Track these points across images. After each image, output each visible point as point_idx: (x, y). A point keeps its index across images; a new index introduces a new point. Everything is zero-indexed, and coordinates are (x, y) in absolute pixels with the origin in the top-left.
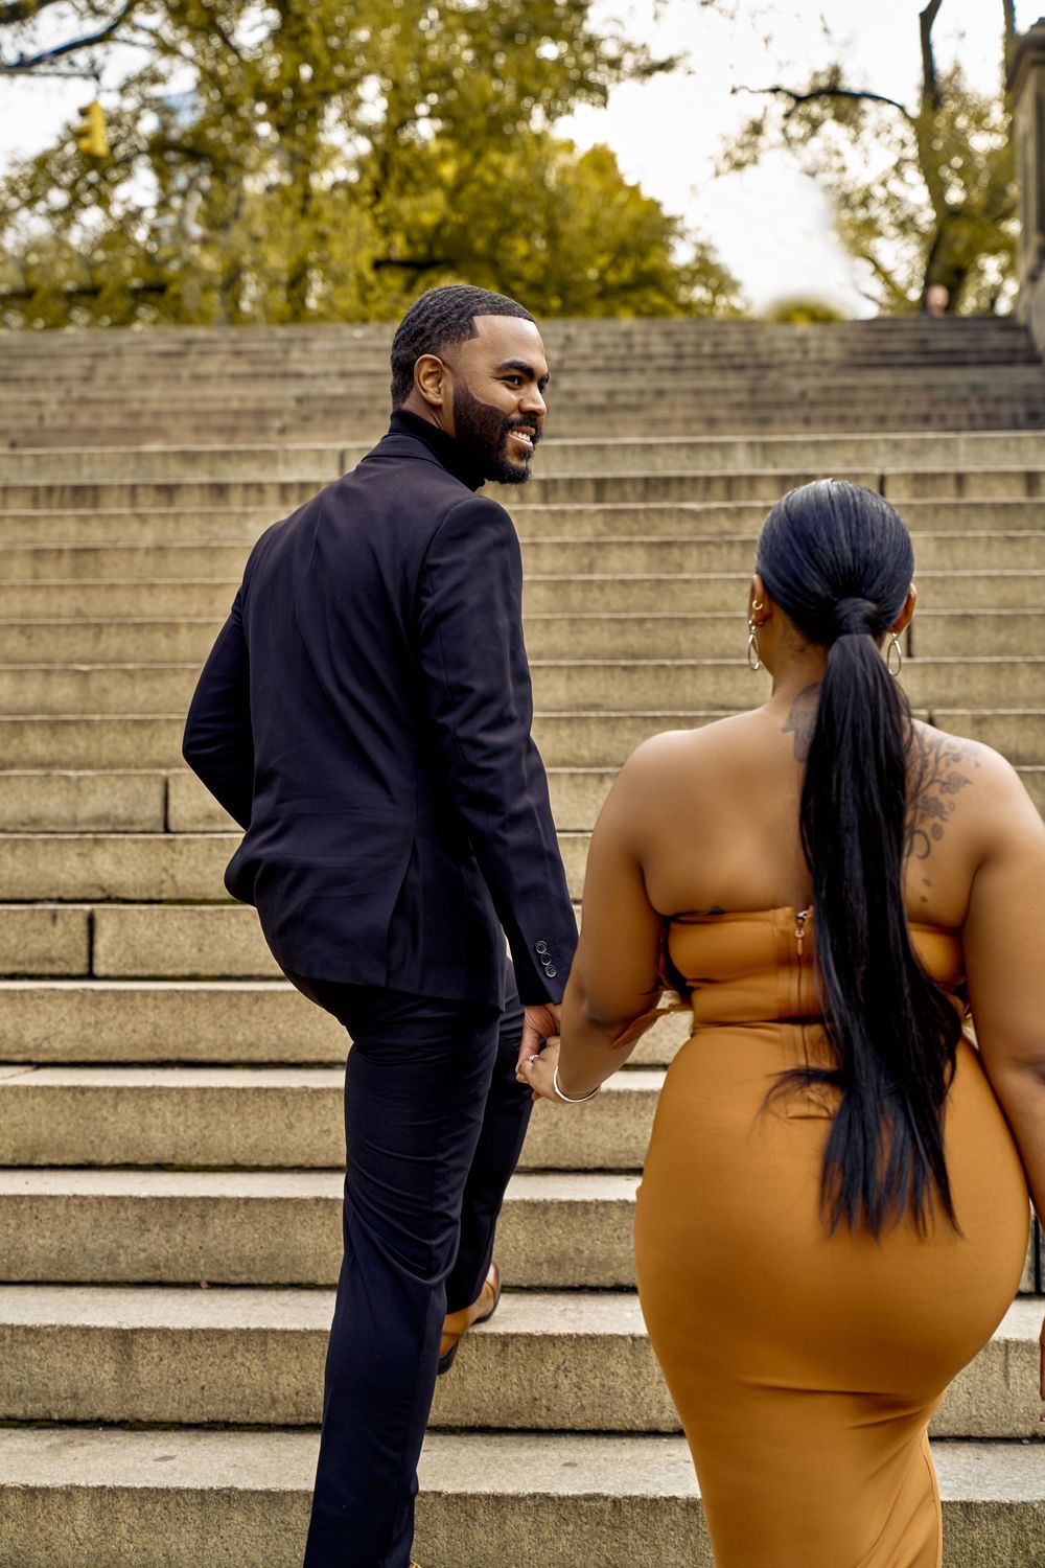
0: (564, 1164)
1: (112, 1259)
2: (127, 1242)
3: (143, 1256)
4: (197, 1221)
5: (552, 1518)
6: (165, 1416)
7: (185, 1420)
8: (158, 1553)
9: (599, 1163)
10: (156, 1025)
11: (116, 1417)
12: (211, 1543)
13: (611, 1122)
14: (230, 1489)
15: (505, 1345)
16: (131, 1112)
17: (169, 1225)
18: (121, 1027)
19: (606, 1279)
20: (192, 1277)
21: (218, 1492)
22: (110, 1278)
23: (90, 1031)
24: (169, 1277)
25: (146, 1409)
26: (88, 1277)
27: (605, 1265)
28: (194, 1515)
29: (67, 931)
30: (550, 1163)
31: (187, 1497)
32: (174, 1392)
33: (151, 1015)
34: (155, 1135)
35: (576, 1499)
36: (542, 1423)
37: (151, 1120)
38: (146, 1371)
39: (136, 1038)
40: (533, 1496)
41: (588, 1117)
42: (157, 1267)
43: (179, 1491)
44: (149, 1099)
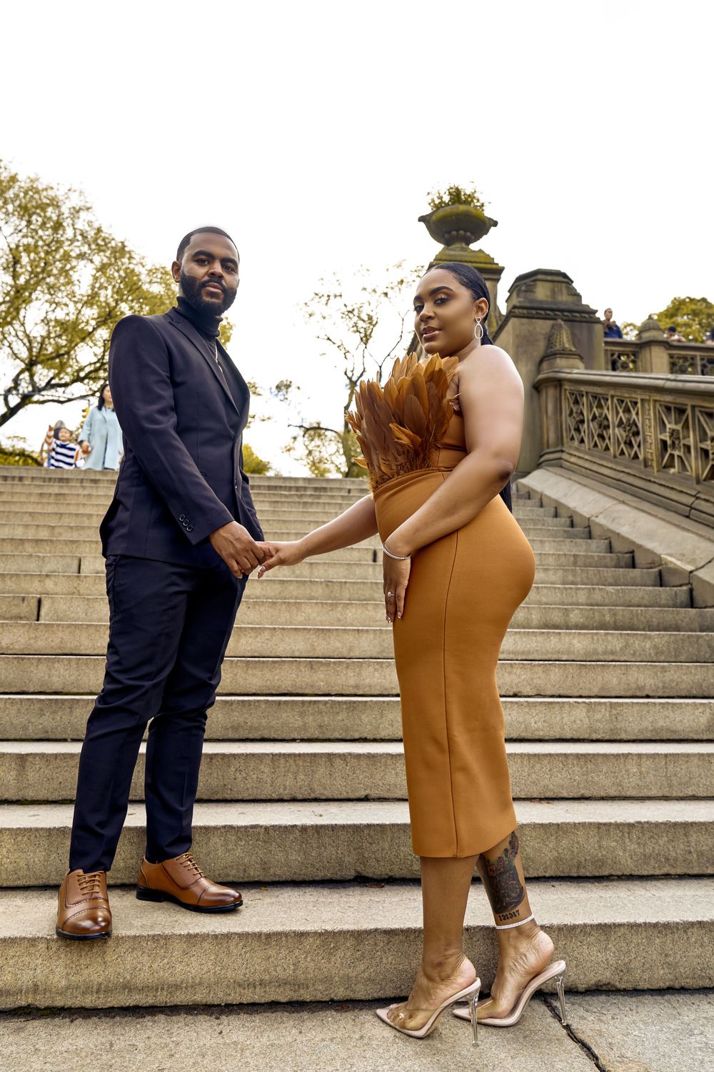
0: (238, 692)
1: (25, 728)
2: (33, 720)
3: (41, 726)
4: (68, 710)
5: (234, 838)
6: (40, 797)
7: (50, 799)
8: (22, 864)
9: (254, 691)
10: (62, 638)
11: (14, 798)
12: (52, 857)
13: (259, 674)
14: (65, 828)
15: (211, 759)
16: (44, 668)
17: (55, 712)
18: (46, 639)
19: (257, 735)
20: (64, 736)
21: (58, 829)
22: (23, 737)
23: (32, 641)
24: (53, 737)
25: (30, 794)
26: (13, 737)
27: (257, 729)
28: (44, 842)
29: (28, 605)
30: (233, 691)
31: (41, 833)
32: (46, 785)
33: (60, 635)
34: (55, 679)
35: (246, 827)
36: (228, 797)
37: (53, 672)
38: (32, 775)
39: (53, 644)
40: (224, 827)
41: (250, 672)
42: (47, 732)
43: (37, 830)
44: (53, 663)
